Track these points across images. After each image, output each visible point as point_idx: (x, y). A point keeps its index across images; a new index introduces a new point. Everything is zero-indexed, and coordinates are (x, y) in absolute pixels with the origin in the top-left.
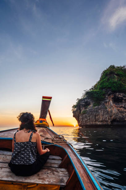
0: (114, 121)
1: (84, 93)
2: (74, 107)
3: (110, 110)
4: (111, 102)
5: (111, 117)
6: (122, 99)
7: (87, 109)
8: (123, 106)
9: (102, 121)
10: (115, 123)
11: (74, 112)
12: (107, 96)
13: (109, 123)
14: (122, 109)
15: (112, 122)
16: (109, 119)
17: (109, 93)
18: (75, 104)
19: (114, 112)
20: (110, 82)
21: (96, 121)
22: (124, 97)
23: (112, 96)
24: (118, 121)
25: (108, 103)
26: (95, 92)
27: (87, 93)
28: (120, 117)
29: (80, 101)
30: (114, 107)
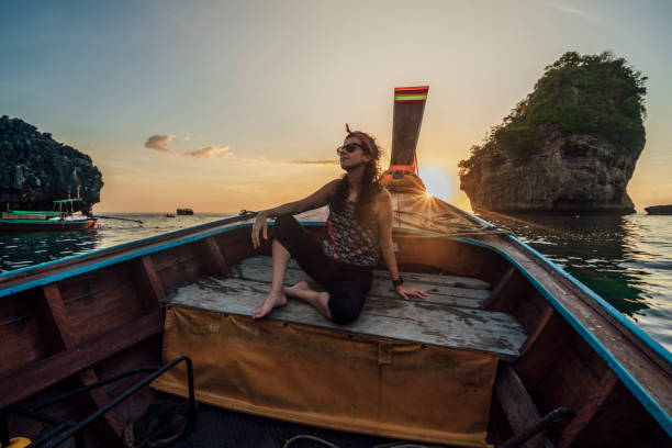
0: (561, 199)
2: (464, 164)
3: (553, 175)
4: (558, 155)
5: (553, 191)
6: (586, 148)
7: (498, 174)
8: (588, 166)
9: (531, 201)
10: (565, 206)
11: (463, 178)
12: (548, 143)
13: (550, 205)
14: (584, 172)
15: (556, 203)
16: (548, 196)
17: (554, 135)
19: (562, 180)
20: (559, 109)
22: (592, 143)
23: (561, 142)
24: (571, 201)
25: (548, 159)
26: (520, 132)
27: (500, 134)
28: (577, 191)
29: (478, 152)
30: (564, 168)
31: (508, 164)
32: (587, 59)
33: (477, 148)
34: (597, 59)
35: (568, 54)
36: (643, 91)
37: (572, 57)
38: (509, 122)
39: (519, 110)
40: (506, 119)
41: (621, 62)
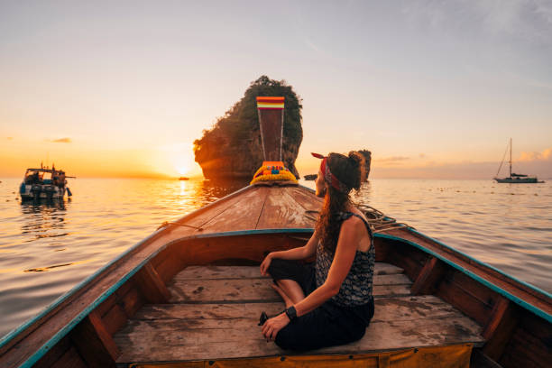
1: (216, 122)
2: (197, 142)
3: (255, 153)
4: (257, 141)
5: (255, 164)
11: (197, 153)
12: (251, 131)
18: (200, 138)
19: (260, 157)
21: (233, 171)
25: (252, 142)
27: (221, 123)
29: (207, 134)
31: (227, 145)
32: (274, 82)
33: (207, 132)
34: (279, 83)
35: (263, 77)
36: (301, 106)
37: (265, 79)
38: (229, 115)
39: (235, 108)
40: (226, 113)
41: (290, 88)
